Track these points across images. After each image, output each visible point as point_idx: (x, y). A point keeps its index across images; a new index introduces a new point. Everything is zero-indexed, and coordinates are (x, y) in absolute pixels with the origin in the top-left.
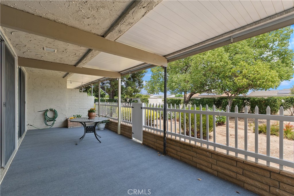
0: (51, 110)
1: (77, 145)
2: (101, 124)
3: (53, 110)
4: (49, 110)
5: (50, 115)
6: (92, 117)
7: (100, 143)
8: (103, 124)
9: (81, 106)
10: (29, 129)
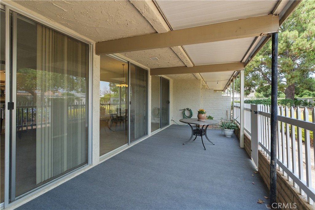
0: (188, 109)
1: (183, 144)
2: (227, 130)
3: (189, 109)
4: (186, 109)
5: (187, 113)
6: (201, 119)
7: (205, 151)
8: (229, 130)
9: (215, 107)
10: (174, 124)
